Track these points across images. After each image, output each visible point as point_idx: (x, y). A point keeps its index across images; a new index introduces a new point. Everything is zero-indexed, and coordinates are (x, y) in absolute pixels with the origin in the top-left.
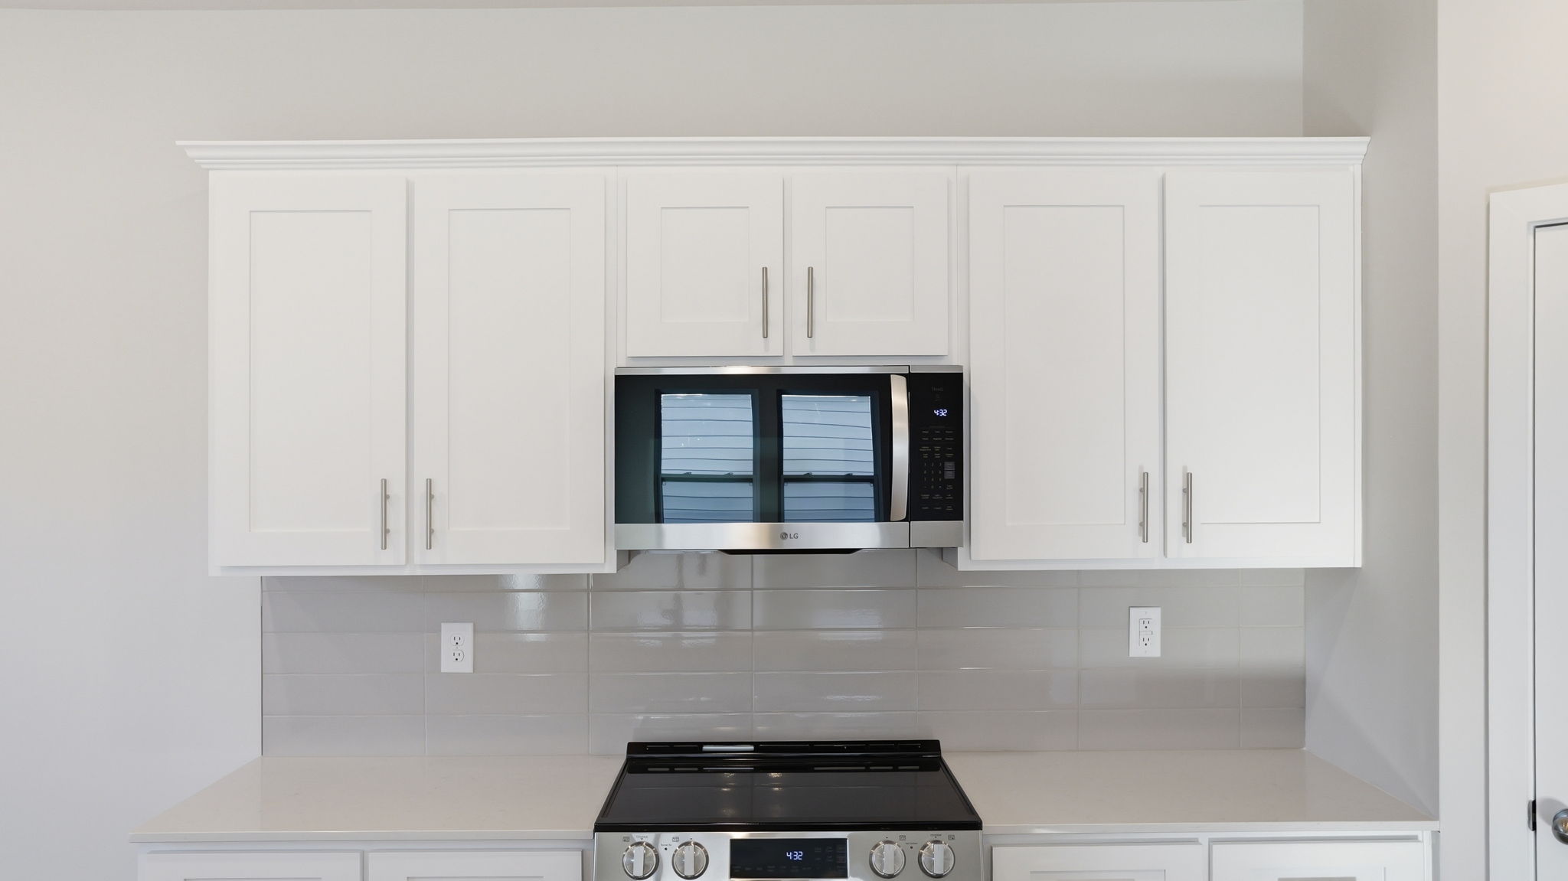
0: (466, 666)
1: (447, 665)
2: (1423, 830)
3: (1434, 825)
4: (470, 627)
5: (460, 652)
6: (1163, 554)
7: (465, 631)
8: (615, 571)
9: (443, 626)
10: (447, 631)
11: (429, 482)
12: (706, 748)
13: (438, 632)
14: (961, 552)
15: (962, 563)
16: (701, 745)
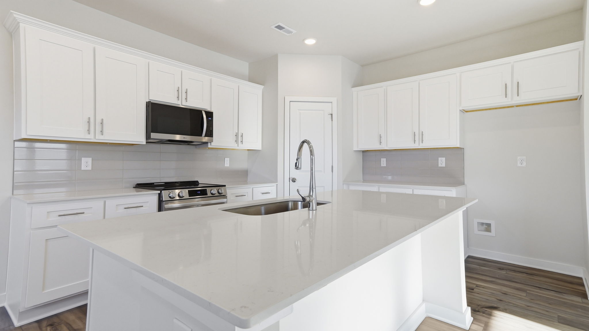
0: (89, 168)
1: (83, 168)
2: (275, 184)
3: (277, 184)
4: (91, 158)
5: (88, 165)
6: (238, 146)
7: (90, 160)
8: (145, 144)
9: (83, 159)
10: (84, 160)
11: (102, 120)
12: (155, 184)
13: (81, 160)
14: (209, 144)
15: (209, 146)
16: (154, 183)
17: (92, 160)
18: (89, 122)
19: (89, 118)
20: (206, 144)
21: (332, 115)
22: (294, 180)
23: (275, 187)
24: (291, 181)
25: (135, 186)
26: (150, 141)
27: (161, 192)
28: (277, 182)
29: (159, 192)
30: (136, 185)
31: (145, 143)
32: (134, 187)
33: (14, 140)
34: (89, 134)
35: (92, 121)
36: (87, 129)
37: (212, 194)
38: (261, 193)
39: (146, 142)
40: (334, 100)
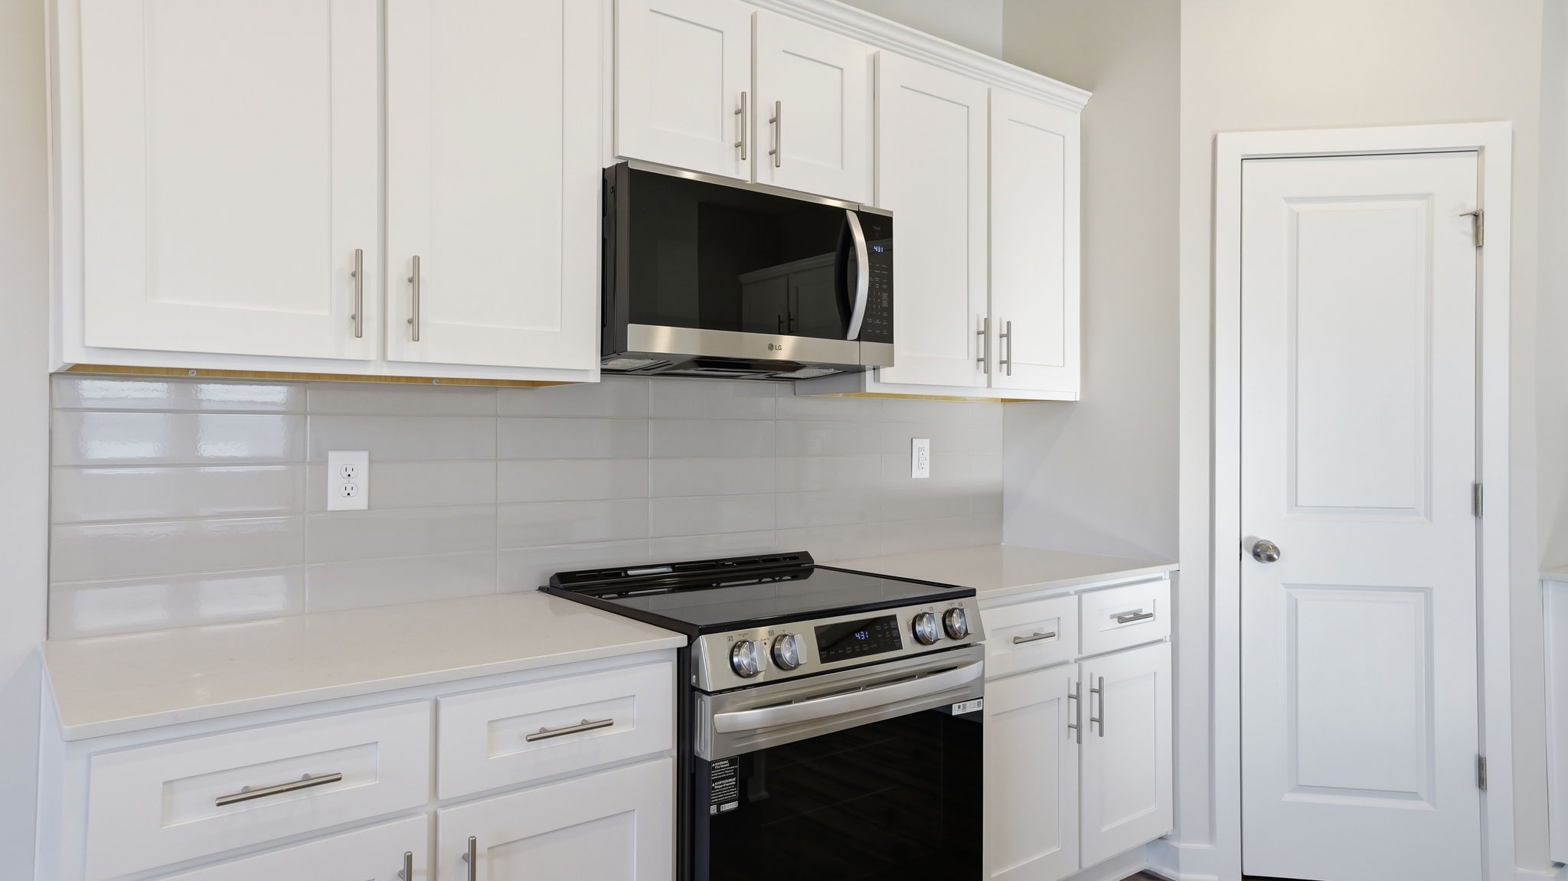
0: (359, 501)
1: (336, 502)
2: (1163, 571)
3: (1174, 567)
4: (365, 455)
5: (353, 485)
6: (989, 385)
7: (359, 461)
8: (599, 381)
9: (332, 455)
10: (336, 461)
11: (416, 260)
12: (630, 573)
13: (325, 462)
14: (869, 374)
15: (871, 386)
16: (626, 569)
17: (371, 462)
18: (357, 275)
19: (359, 254)
20: (854, 377)
21: (1477, 216)
22: (1263, 553)
23: (1165, 586)
24: (1248, 556)
25: (547, 584)
26: (614, 364)
27: (691, 640)
28: (1177, 561)
29: (681, 640)
30: (551, 579)
31: (595, 377)
32: (541, 589)
33: (51, 375)
34: (358, 334)
35: (370, 266)
36: (349, 310)
37: (919, 639)
38: (1112, 617)
39: (604, 371)
40: (1495, 136)
